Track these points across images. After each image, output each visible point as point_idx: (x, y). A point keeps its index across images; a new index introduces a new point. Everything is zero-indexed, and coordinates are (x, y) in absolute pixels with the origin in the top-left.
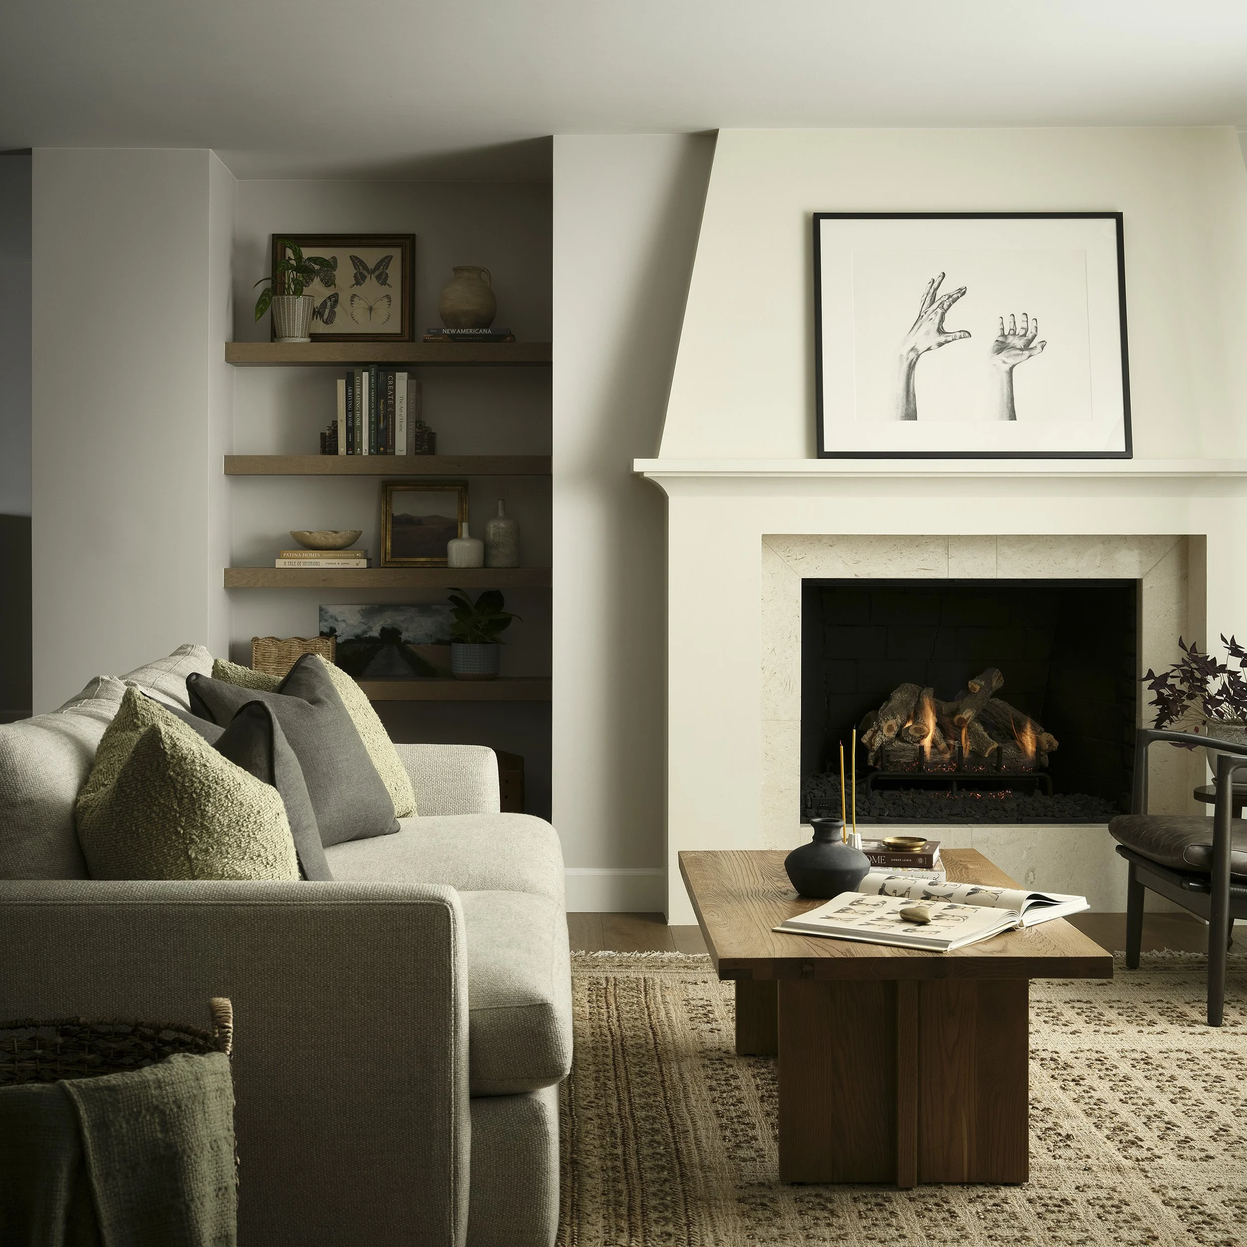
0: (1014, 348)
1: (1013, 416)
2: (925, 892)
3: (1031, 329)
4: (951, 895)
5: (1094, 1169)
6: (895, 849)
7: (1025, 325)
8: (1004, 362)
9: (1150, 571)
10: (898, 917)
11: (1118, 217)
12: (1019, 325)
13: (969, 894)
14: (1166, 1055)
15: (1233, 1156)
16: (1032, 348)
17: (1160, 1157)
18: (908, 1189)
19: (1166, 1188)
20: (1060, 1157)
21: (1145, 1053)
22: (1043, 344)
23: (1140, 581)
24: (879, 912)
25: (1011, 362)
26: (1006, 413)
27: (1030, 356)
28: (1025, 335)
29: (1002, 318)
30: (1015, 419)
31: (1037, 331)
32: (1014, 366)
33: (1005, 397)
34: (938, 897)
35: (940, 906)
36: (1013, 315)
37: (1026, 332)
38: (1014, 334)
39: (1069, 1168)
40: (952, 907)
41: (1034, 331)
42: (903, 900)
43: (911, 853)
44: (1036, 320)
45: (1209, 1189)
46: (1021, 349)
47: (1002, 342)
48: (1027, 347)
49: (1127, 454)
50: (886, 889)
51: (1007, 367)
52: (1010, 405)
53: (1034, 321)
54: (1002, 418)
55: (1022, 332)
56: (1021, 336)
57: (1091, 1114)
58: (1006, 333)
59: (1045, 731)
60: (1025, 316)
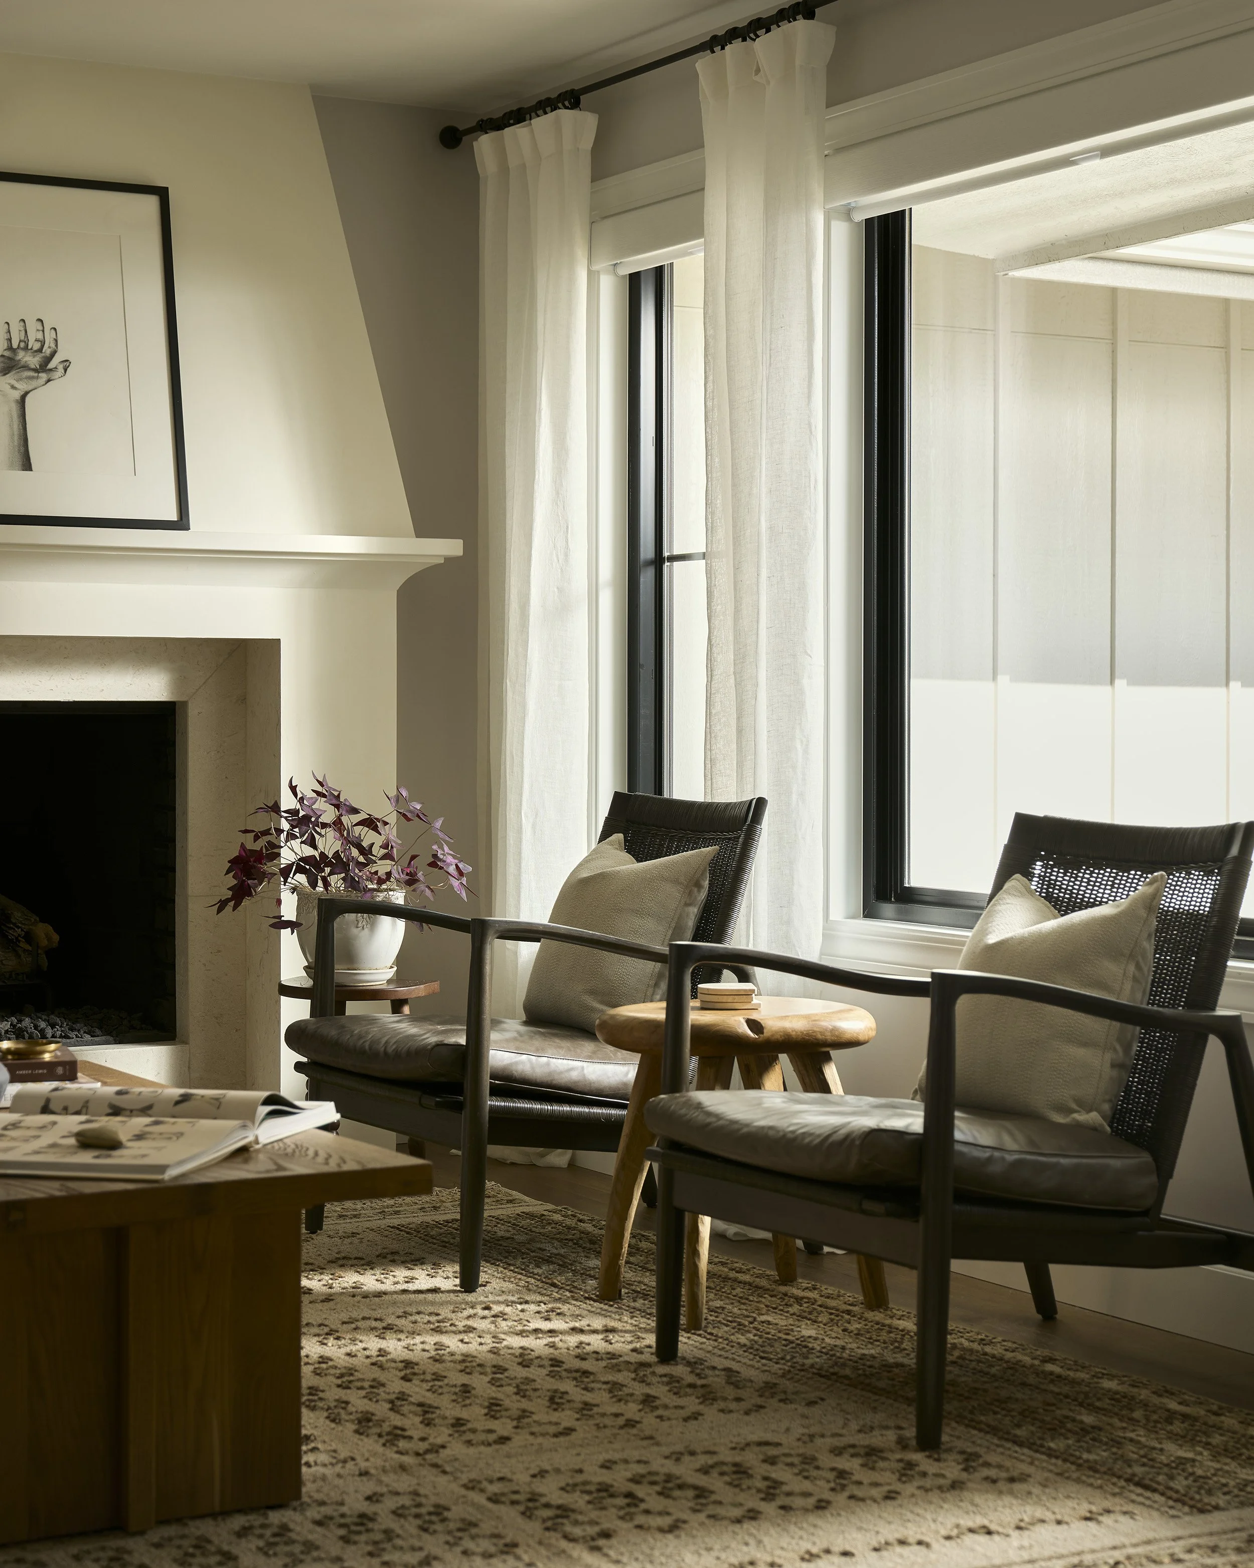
0: (26, 367)
1: (27, 465)
2: (112, 1106)
3: (50, 342)
4: (150, 1107)
5: (373, 1471)
6: (16, 1057)
7: (40, 336)
8: (13, 387)
9: (197, 690)
10: (72, 1141)
11: (162, 194)
12: (33, 335)
13: (177, 1103)
14: (353, 1326)
15: (532, 1434)
16: (51, 370)
17: (443, 1447)
18: (142, 1533)
19: (479, 1482)
20: (316, 1463)
21: (326, 1326)
22: (66, 365)
23: (184, 704)
24: (47, 1139)
25: (23, 386)
26: (18, 460)
27: (49, 381)
28: (40, 350)
29: (8, 323)
30: (31, 470)
31: (56, 346)
32: (27, 393)
33: (16, 438)
34: (131, 1111)
35: (140, 1122)
36: (23, 321)
37: (42, 346)
38: (26, 348)
39: (339, 1476)
40: (156, 1123)
41: (53, 345)
42: (83, 1118)
43: (38, 1061)
44: (55, 329)
45: (534, 1476)
46: (35, 370)
47: (9, 358)
48: (43, 366)
49: (181, 523)
50: (52, 1106)
51: (17, 395)
52: (22, 449)
53: (53, 331)
54: (11, 467)
55: (37, 346)
56: (36, 351)
57: (315, 1406)
58: (15, 345)
59: (42, 921)
60: (40, 323)
